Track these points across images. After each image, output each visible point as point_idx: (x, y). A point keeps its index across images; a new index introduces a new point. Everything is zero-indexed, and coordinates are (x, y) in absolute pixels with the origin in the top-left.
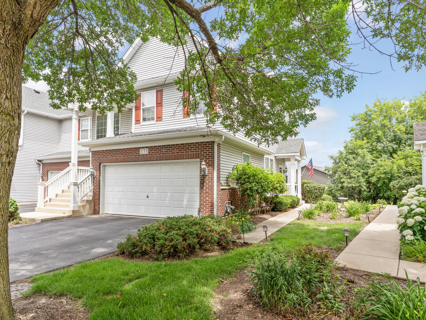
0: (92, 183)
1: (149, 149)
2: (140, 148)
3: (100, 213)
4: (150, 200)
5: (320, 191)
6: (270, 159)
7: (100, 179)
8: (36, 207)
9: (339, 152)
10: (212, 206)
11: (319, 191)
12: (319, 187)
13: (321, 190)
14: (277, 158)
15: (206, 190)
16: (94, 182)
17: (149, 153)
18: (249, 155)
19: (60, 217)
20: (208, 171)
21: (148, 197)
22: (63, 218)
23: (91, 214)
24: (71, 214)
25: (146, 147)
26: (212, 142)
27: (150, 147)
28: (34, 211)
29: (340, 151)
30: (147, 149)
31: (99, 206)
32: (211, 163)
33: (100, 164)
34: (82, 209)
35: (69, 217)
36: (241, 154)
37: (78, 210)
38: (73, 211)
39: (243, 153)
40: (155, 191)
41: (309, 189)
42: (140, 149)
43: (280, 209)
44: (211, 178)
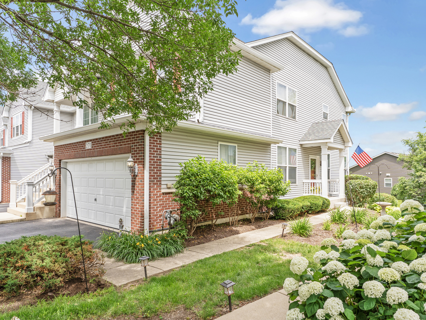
0: (54, 182)
1: (92, 142)
2: (86, 141)
3: (61, 217)
4: (98, 204)
5: (369, 190)
6: (289, 148)
7: (60, 177)
8: (8, 206)
9: (417, 134)
10: (143, 216)
11: (367, 190)
12: (366, 184)
13: (370, 188)
14: (304, 146)
15: (136, 195)
16: (55, 181)
17: (92, 147)
18: (236, 145)
19: (9, 221)
20: (138, 170)
21: (96, 200)
22: (13, 221)
23: (52, 217)
24: (24, 217)
25: (90, 140)
26: (141, 131)
27: (94, 140)
28: (6, 211)
29: (419, 133)
30: (91, 142)
31: (59, 208)
32: (141, 159)
33: (60, 161)
34: (38, 212)
35: (21, 220)
36: (217, 145)
37: (33, 213)
38: (27, 214)
39: (220, 143)
40: (101, 193)
41: (352, 188)
42: (86, 143)
43: (282, 217)
44: (140, 178)
